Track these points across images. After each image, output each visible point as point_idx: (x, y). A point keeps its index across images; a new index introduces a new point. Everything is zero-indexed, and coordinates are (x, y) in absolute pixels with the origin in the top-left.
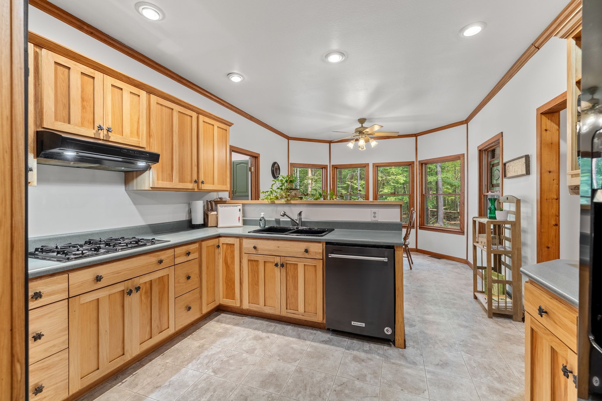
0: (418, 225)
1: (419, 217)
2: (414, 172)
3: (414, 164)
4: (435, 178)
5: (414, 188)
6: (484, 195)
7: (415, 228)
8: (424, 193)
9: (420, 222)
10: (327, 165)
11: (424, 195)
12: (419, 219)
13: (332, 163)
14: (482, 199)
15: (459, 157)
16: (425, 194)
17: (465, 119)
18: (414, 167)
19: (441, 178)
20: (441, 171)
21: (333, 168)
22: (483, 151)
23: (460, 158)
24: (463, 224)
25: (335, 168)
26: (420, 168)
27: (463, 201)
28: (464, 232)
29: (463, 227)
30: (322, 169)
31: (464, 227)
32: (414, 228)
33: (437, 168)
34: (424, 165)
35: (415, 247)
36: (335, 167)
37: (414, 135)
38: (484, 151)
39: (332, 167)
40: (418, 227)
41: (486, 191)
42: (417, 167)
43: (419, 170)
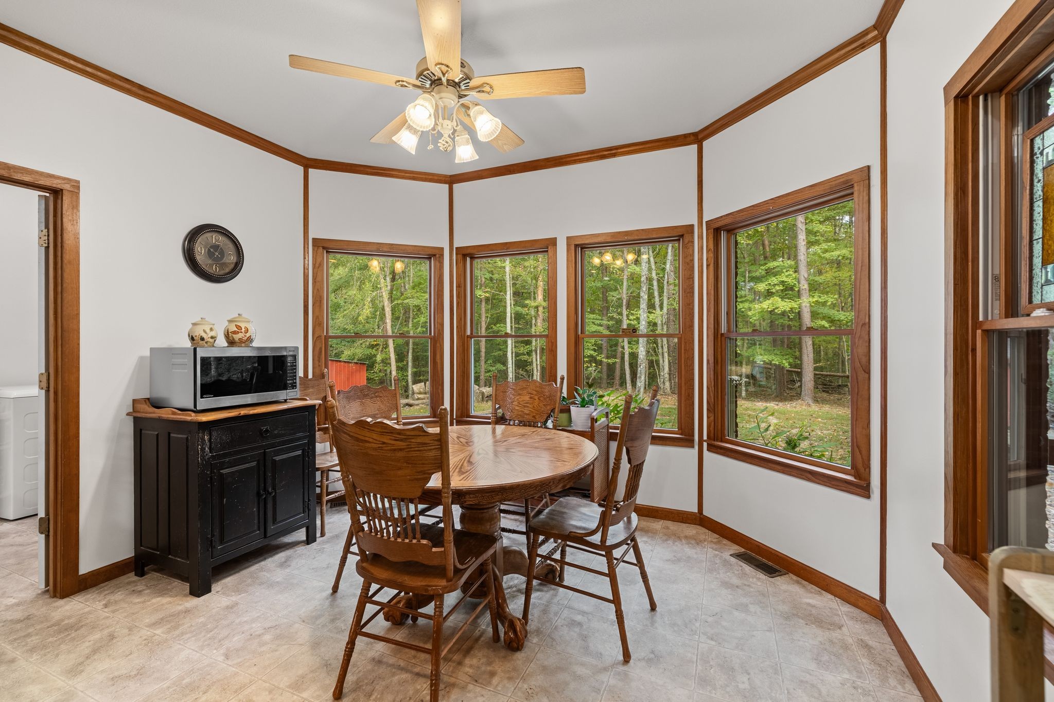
0: (705, 438)
1: (708, 409)
2: (693, 260)
3: (692, 232)
4: (795, 305)
5: (693, 313)
6: (987, 333)
7: (696, 447)
8: (723, 329)
9: (712, 429)
10: (442, 249)
11: (722, 335)
12: (708, 417)
13: (457, 244)
14: (974, 350)
15: (847, 182)
16: (729, 330)
17: (871, 21)
18: (693, 242)
19: (808, 305)
20: (808, 288)
21: (460, 257)
22: (981, 98)
23: (852, 186)
24: (864, 452)
25: (465, 256)
26: (711, 246)
27: (864, 360)
28: (869, 485)
29: (863, 462)
30: (429, 258)
31: (868, 466)
32: (693, 447)
33: (799, 282)
34: (723, 235)
35: (695, 509)
36: (467, 255)
37: (692, 138)
38: (985, 100)
39: (457, 254)
40: (705, 444)
41: (997, 312)
42: (701, 245)
43: (708, 251)
